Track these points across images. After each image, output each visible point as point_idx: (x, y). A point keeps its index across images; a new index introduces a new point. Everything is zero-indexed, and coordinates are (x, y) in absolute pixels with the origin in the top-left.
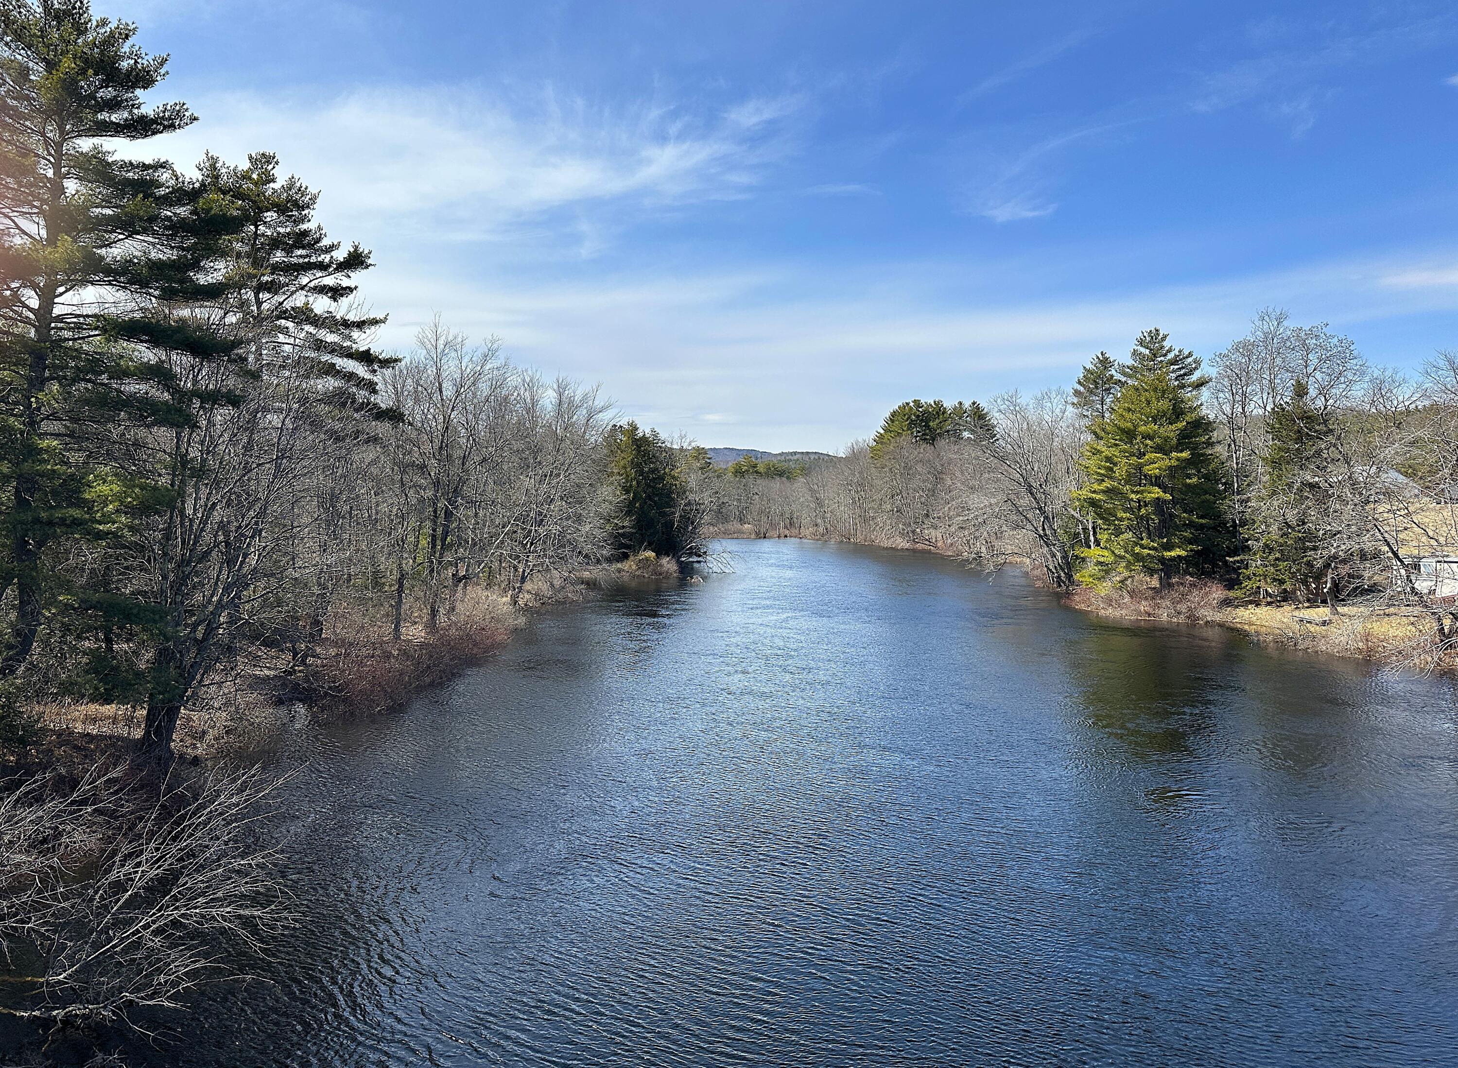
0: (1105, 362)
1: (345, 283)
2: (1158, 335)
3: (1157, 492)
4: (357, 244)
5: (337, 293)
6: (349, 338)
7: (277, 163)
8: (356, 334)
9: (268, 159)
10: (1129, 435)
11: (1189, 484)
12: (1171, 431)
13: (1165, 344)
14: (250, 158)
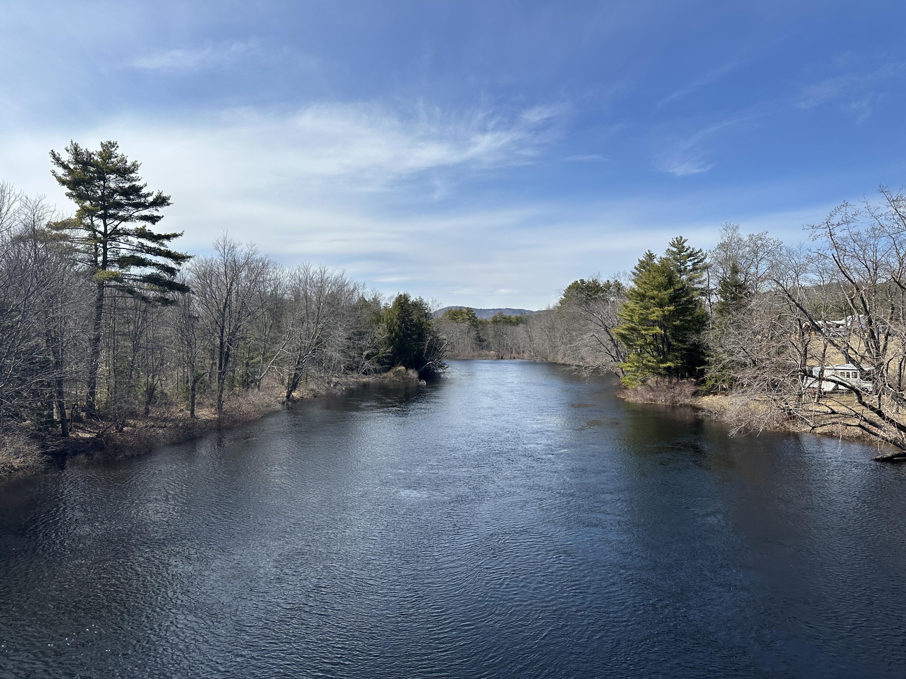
0: (651, 256)
1: (156, 214)
2: (681, 239)
3: (658, 330)
4: (161, 191)
5: (153, 219)
6: (162, 244)
7: (117, 147)
8: (165, 242)
9: (113, 145)
10: (642, 296)
11: (675, 325)
12: (665, 294)
13: (684, 245)
14: (102, 144)
